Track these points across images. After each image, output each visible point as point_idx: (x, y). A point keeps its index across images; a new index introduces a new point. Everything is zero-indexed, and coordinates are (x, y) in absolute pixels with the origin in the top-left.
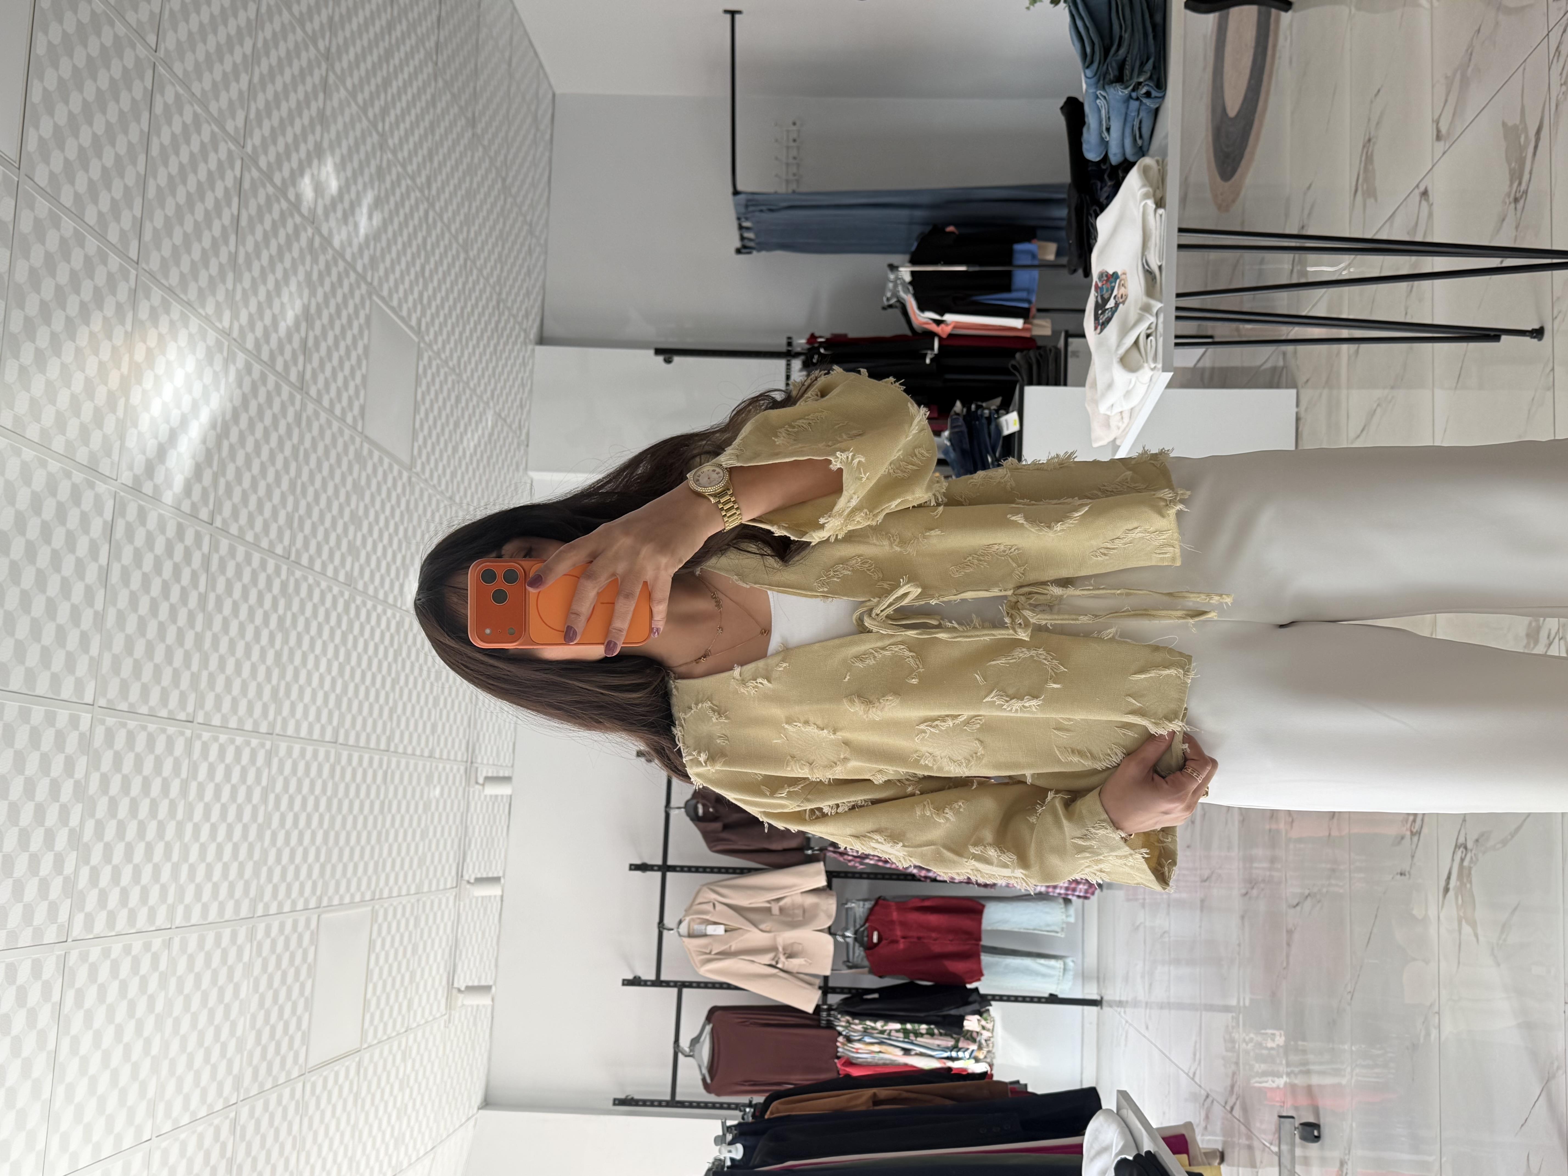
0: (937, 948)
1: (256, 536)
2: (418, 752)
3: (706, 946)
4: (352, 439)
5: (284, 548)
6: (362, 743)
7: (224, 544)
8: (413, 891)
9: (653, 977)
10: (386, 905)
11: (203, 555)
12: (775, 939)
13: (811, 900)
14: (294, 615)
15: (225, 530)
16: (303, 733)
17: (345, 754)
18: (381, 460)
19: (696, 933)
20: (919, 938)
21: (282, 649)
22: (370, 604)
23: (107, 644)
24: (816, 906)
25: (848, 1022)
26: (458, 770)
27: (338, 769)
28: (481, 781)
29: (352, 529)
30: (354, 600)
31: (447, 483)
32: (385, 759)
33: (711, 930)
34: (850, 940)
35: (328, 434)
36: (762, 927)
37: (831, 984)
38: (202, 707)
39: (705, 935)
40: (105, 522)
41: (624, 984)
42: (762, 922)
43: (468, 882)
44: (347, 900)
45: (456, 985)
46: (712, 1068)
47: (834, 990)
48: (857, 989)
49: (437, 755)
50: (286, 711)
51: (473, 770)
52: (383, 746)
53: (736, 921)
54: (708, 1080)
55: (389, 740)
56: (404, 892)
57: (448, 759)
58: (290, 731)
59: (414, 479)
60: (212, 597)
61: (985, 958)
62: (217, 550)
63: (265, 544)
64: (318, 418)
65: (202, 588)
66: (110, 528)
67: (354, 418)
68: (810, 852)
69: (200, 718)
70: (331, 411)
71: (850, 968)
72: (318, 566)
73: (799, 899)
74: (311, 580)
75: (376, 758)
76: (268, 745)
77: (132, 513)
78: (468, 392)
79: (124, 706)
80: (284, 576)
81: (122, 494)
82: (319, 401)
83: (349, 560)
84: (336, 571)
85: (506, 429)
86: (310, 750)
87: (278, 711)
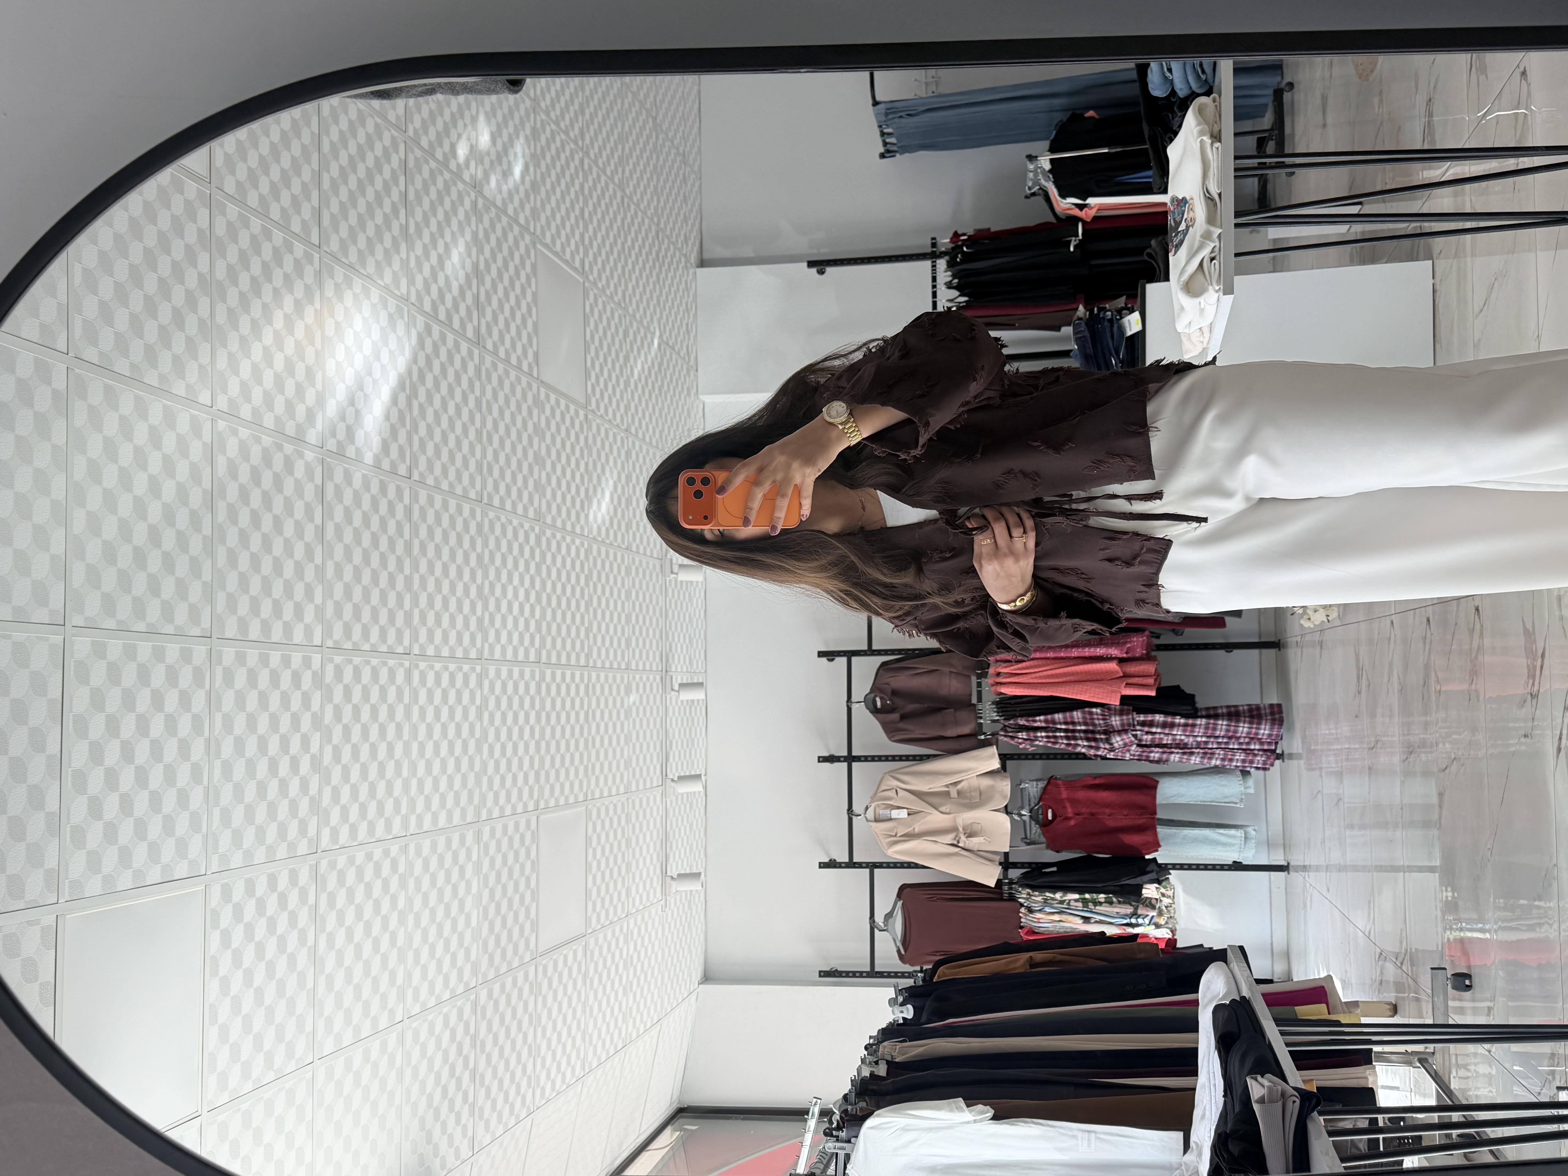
0: (1111, 823)
1: (451, 485)
2: (615, 666)
3: (891, 830)
4: (529, 385)
5: (477, 492)
6: (564, 661)
7: (423, 494)
8: (622, 790)
9: (846, 859)
10: (598, 805)
11: (405, 506)
12: (955, 820)
13: (986, 782)
14: (491, 552)
15: (422, 482)
16: (509, 656)
17: (548, 672)
18: (558, 403)
19: (881, 817)
20: (1093, 814)
21: (483, 583)
22: (559, 536)
23: (328, 593)
24: (992, 788)
25: (1029, 894)
26: (655, 679)
27: (544, 686)
28: (676, 687)
29: (536, 469)
30: (544, 533)
31: (622, 416)
32: (586, 673)
33: (895, 814)
34: (1026, 818)
35: (507, 384)
36: (943, 809)
37: (1012, 859)
38: (417, 641)
39: (890, 819)
40: (316, 486)
41: (820, 867)
42: (942, 805)
43: (673, 780)
44: (562, 801)
45: (669, 874)
46: (905, 941)
47: (1015, 865)
48: (1037, 863)
49: (633, 667)
50: (492, 637)
51: (668, 678)
52: (582, 663)
53: (918, 805)
54: (903, 952)
55: (588, 657)
56: (614, 792)
57: (644, 670)
58: (497, 655)
59: (590, 416)
60: (416, 543)
61: (1161, 831)
62: (417, 501)
63: (459, 491)
64: (496, 369)
65: (407, 535)
66: (321, 492)
67: (530, 365)
68: (983, 737)
69: (416, 650)
70: (507, 361)
71: (1028, 844)
72: (508, 506)
73: (975, 782)
74: (503, 519)
75: (578, 674)
76: (478, 669)
77: (339, 477)
78: (635, 325)
79: (348, 645)
80: (479, 518)
81: (329, 460)
82: (495, 353)
83: (536, 498)
84: (525, 509)
85: (674, 357)
86: (516, 671)
87: (485, 639)
